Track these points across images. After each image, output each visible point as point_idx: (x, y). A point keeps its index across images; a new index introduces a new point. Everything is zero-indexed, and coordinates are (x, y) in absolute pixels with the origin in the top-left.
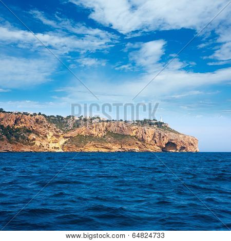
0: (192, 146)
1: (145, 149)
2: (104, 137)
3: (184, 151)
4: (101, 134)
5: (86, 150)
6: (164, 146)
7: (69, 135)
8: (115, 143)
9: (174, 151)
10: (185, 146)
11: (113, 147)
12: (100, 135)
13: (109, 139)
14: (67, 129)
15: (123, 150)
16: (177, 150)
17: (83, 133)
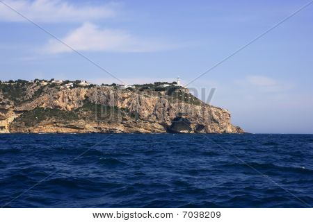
0: (215, 124)
1: (135, 129)
2: (77, 110)
3: (203, 131)
4: (72, 106)
5: (36, 131)
6: (169, 124)
7: (22, 108)
8: (91, 119)
9: (186, 132)
10: (203, 124)
11: (87, 126)
12: (70, 108)
13: (85, 113)
14: (23, 99)
15: (99, 131)
16: (191, 129)
17: (44, 106)
